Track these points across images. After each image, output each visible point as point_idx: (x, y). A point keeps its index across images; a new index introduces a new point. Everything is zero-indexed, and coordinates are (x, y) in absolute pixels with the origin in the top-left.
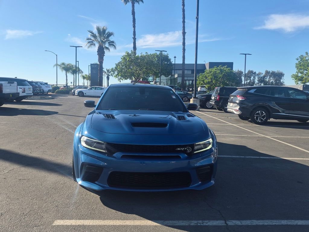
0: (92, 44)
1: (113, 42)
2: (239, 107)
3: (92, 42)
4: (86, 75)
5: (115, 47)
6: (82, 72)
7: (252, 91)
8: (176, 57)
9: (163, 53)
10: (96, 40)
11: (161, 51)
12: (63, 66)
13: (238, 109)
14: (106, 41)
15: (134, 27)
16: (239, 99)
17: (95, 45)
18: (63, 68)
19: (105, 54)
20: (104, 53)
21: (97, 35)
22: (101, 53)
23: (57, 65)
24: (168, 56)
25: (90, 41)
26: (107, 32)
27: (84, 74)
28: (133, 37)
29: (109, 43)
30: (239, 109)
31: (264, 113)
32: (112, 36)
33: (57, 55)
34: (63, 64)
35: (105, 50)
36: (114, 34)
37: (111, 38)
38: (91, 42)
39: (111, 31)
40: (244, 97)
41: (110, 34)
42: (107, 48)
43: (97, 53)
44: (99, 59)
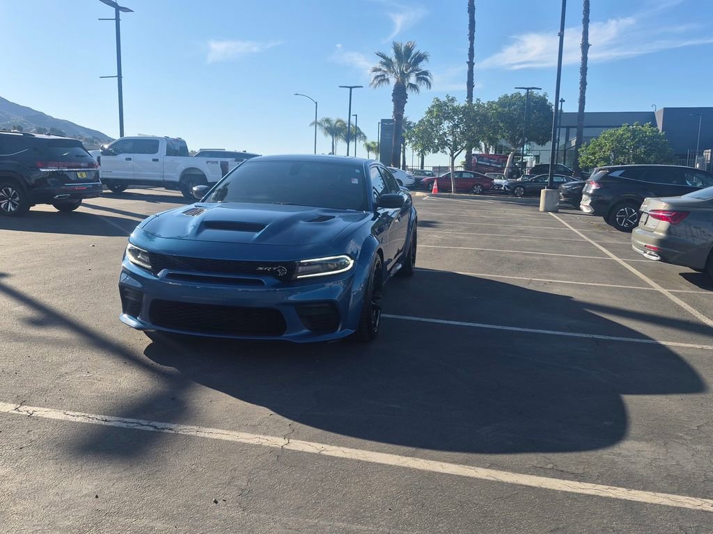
0: (383, 80)
1: (426, 73)
2: (590, 201)
3: (383, 75)
4: (373, 143)
5: (429, 84)
6: (365, 137)
7: (616, 174)
8: (564, 101)
9: (535, 91)
10: (390, 71)
11: (528, 89)
12: (327, 125)
13: (588, 204)
14: (411, 72)
15: (472, 38)
16: (594, 187)
17: (388, 80)
18: (327, 129)
19: (407, 100)
20: (405, 96)
21: (394, 60)
22: (400, 97)
23: (316, 123)
24: (547, 98)
25: (379, 73)
26: (414, 52)
27: (369, 141)
28: (468, 60)
29: (417, 75)
30: (590, 204)
31: (634, 211)
32: (424, 62)
33: (316, 103)
34: (328, 121)
35: (409, 92)
36: (428, 57)
37: (423, 66)
38: (381, 76)
39: (422, 52)
40: (598, 183)
41: (420, 58)
42: (413, 87)
43: (392, 98)
44: (395, 110)
